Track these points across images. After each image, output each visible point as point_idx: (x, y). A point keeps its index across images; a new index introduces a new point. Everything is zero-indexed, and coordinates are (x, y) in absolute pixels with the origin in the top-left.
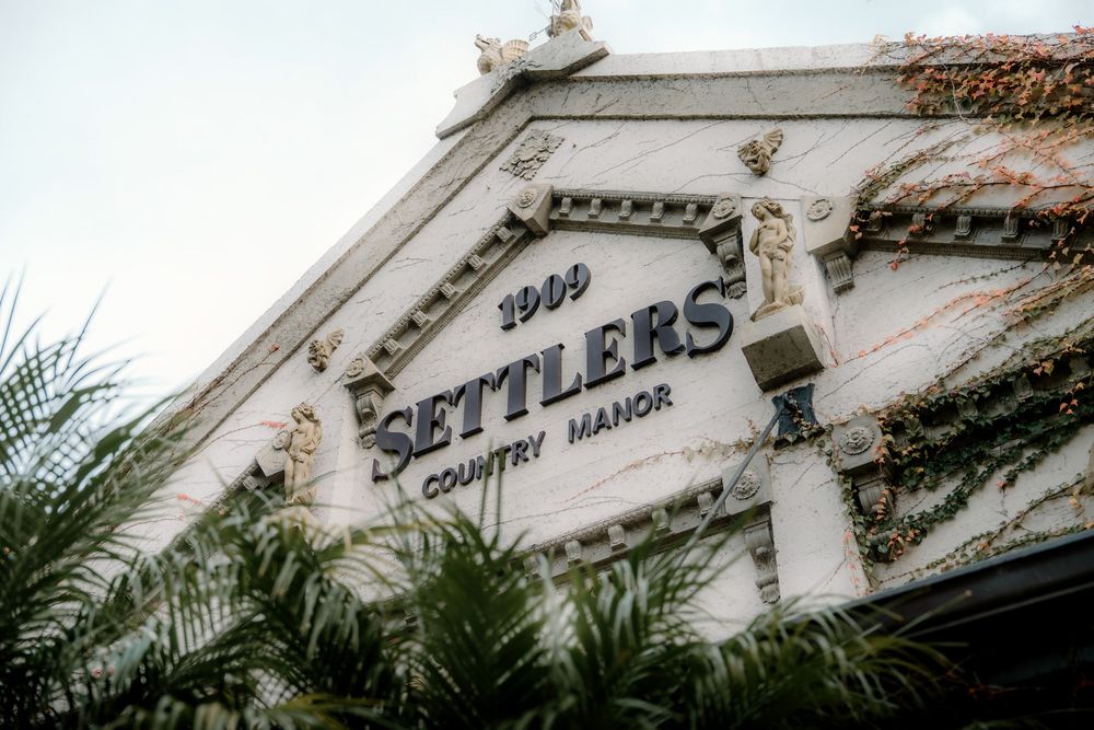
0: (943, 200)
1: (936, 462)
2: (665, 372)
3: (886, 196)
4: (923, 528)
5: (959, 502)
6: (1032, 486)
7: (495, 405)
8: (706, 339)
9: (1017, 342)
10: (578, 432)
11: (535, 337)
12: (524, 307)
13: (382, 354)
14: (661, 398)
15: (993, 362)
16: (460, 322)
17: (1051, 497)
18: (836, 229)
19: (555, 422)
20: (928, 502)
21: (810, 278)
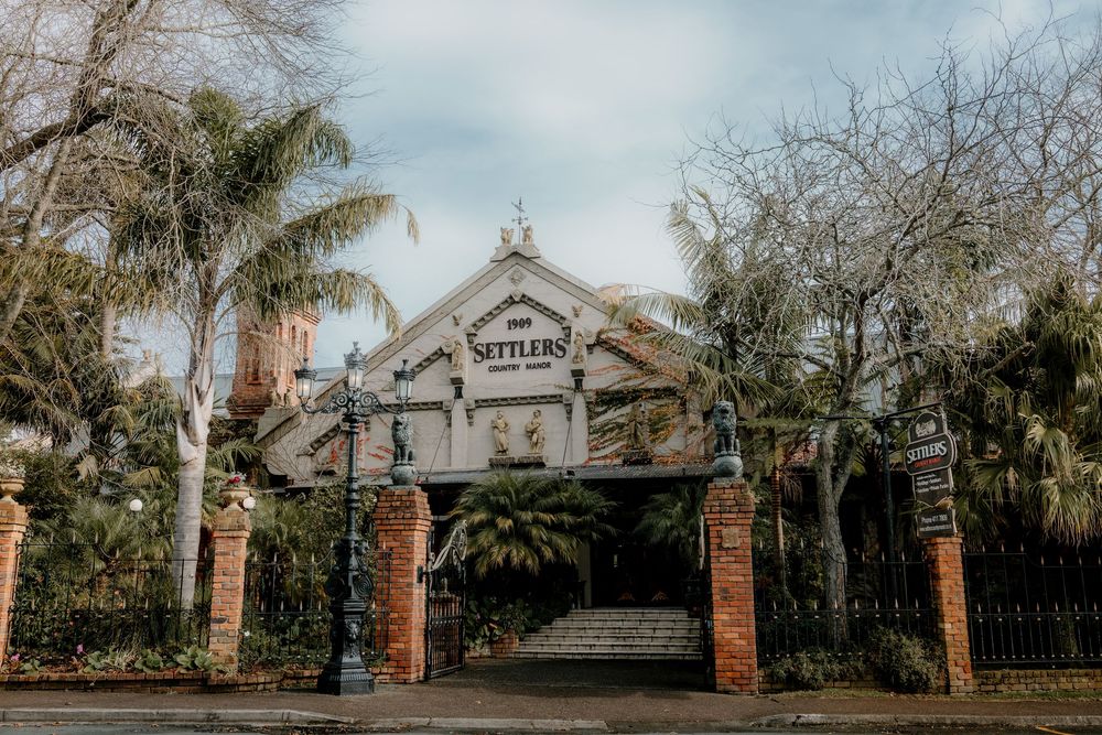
0: (614, 343)
1: (603, 403)
2: (548, 358)
3: (603, 336)
4: (599, 414)
5: (605, 411)
6: (619, 412)
7: (507, 350)
8: (560, 353)
9: (622, 384)
10: (528, 367)
11: (517, 335)
12: (513, 324)
13: (474, 325)
14: (548, 365)
15: (616, 387)
16: (495, 320)
17: (622, 415)
18: (592, 341)
19: (523, 362)
20: (600, 409)
21: (584, 352)
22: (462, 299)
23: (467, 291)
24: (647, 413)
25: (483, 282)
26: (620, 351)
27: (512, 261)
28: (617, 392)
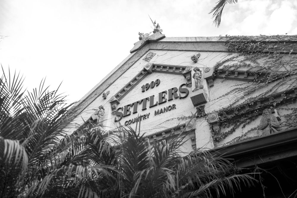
0: (232, 69)
1: (229, 122)
2: (173, 102)
3: (221, 68)
4: (226, 135)
5: (233, 130)
6: (248, 128)
7: (140, 107)
8: (183, 95)
9: (246, 98)
10: (156, 113)
11: (149, 94)
12: (146, 88)
13: (117, 96)
14: (174, 107)
16: (133, 90)
17: (252, 130)
18: (210, 74)
19: (152, 111)
20: (227, 130)
21: (205, 84)
22: (111, 81)
23: (114, 75)
24: (283, 120)
25: (126, 67)
26: (240, 73)
27: (146, 48)
28: (242, 107)
